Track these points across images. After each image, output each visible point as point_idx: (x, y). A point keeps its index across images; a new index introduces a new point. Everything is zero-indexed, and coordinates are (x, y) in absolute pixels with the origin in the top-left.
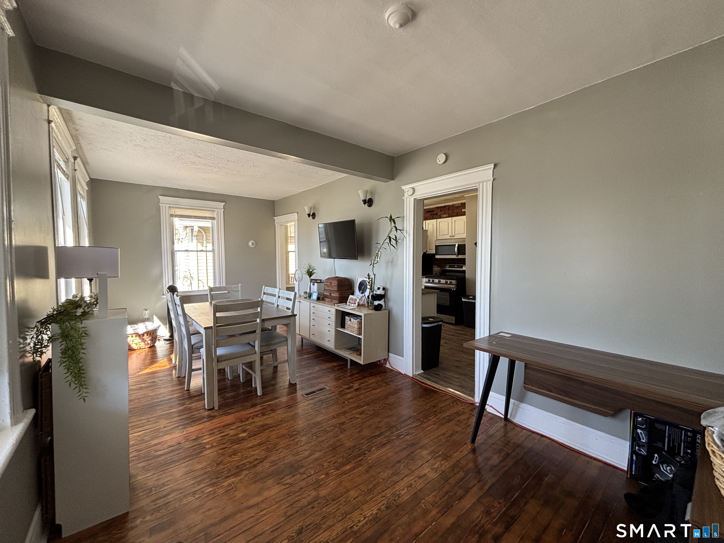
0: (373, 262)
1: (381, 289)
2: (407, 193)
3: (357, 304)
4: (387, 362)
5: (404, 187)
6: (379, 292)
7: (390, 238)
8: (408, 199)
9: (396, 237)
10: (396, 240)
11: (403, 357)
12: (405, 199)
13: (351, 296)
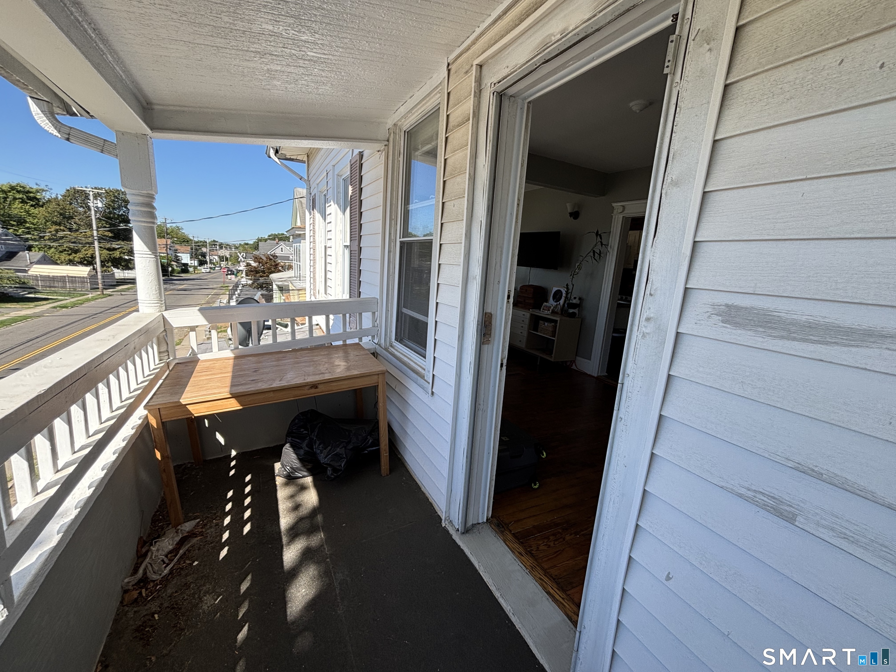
0: (573, 272)
1: (577, 299)
2: (616, 210)
3: (550, 311)
4: (574, 364)
5: (614, 205)
6: (574, 301)
7: (594, 252)
8: (617, 216)
9: (600, 252)
10: (600, 255)
11: (590, 360)
12: (614, 217)
13: (545, 303)
